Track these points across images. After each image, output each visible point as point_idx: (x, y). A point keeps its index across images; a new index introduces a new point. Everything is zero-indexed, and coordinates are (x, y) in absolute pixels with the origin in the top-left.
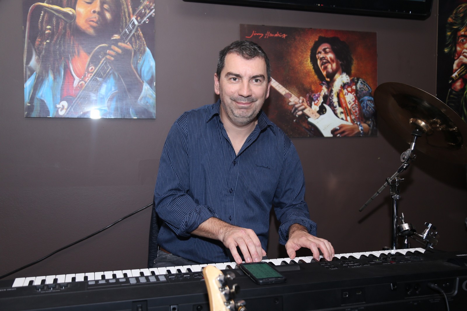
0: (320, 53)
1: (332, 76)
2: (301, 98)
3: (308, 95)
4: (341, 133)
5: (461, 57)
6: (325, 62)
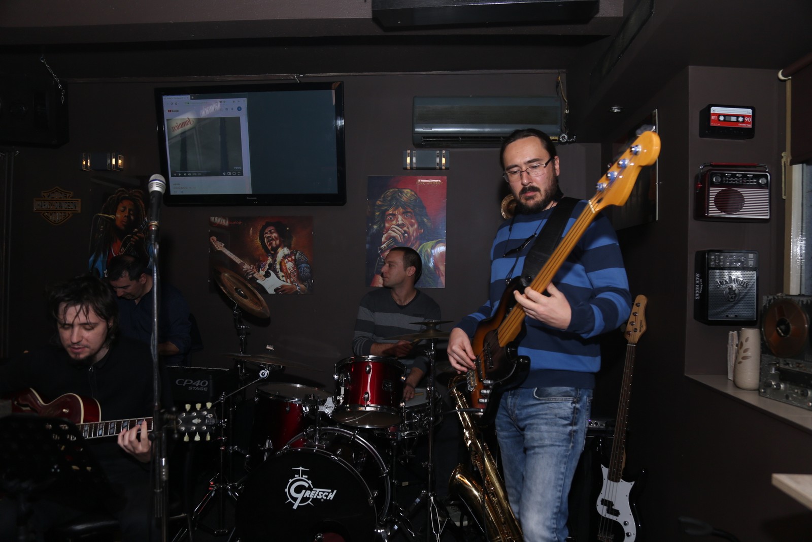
0: (267, 233)
1: (275, 250)
2: (252, 266)
3: (257, 264)
4: (282, 291)
5: (390, 231)
6: (270, 240)
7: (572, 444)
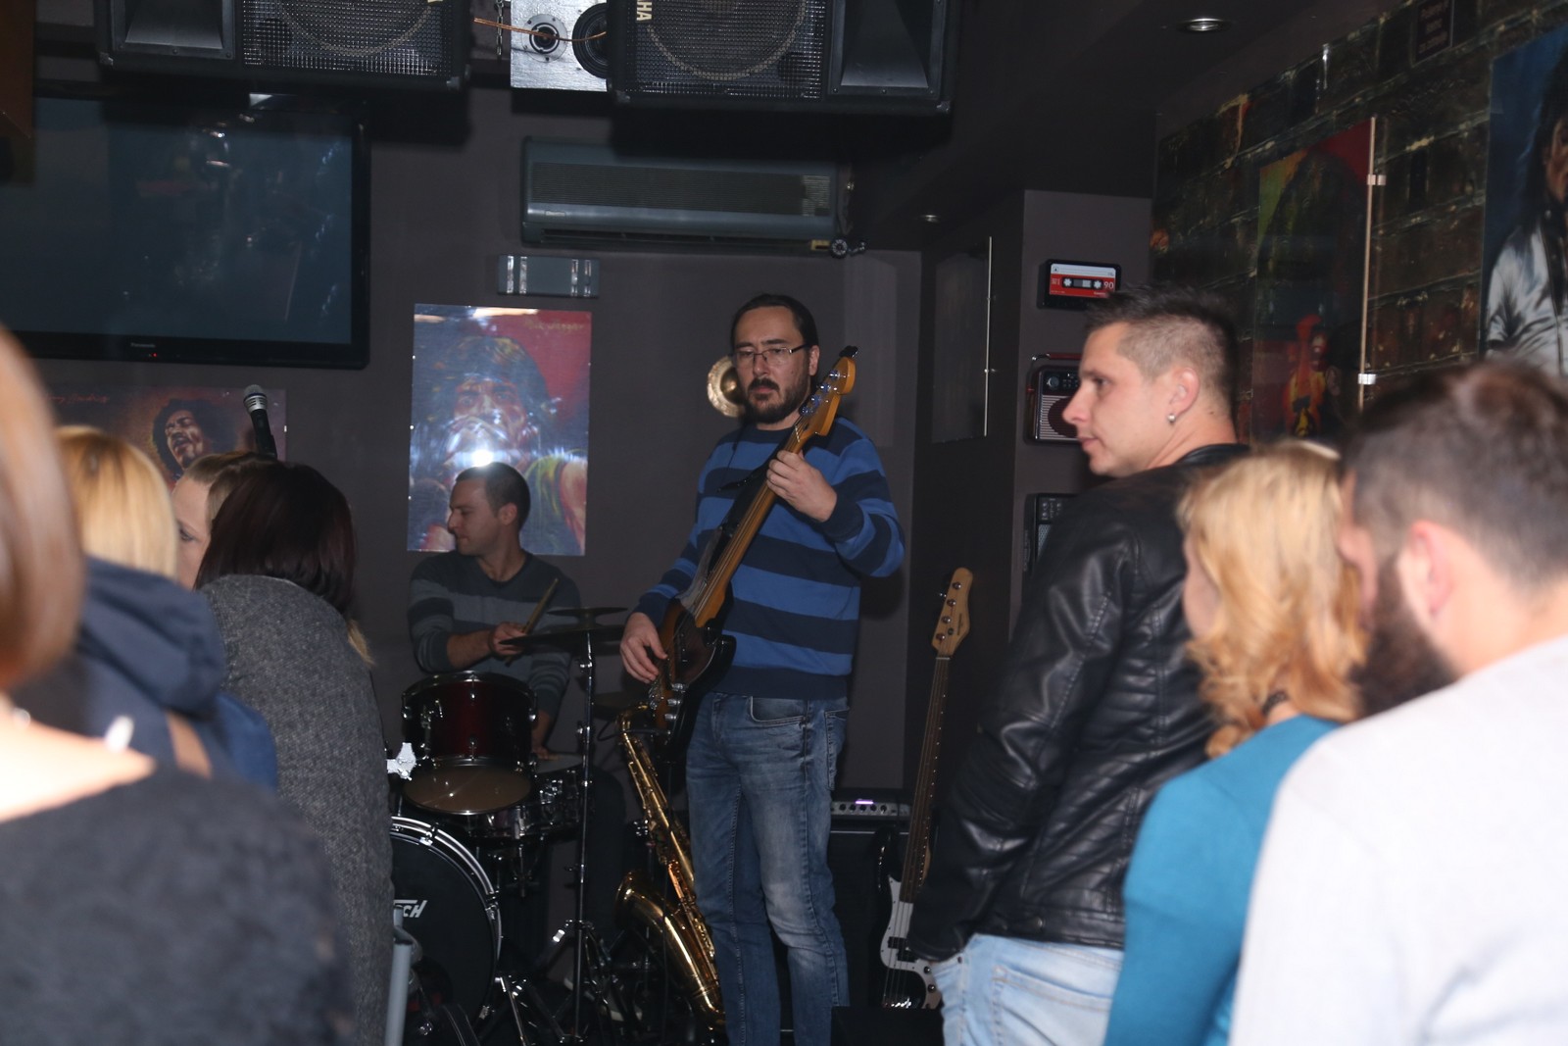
7: (808, 783)
